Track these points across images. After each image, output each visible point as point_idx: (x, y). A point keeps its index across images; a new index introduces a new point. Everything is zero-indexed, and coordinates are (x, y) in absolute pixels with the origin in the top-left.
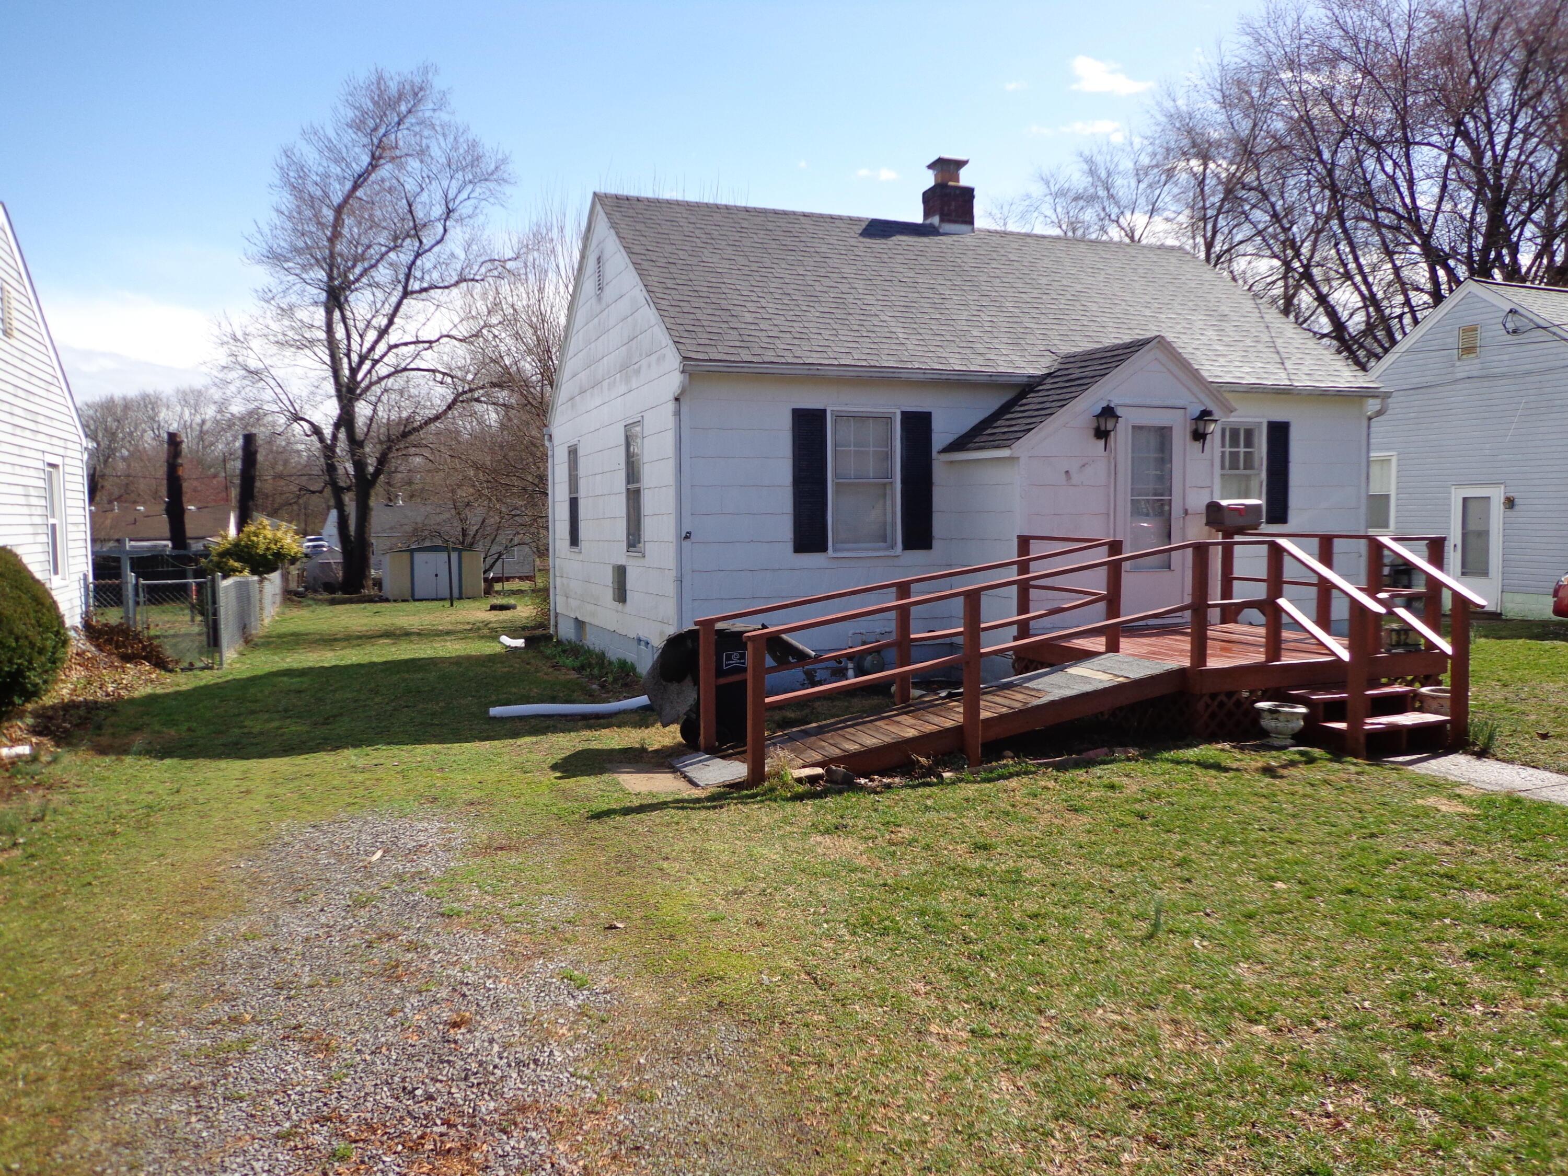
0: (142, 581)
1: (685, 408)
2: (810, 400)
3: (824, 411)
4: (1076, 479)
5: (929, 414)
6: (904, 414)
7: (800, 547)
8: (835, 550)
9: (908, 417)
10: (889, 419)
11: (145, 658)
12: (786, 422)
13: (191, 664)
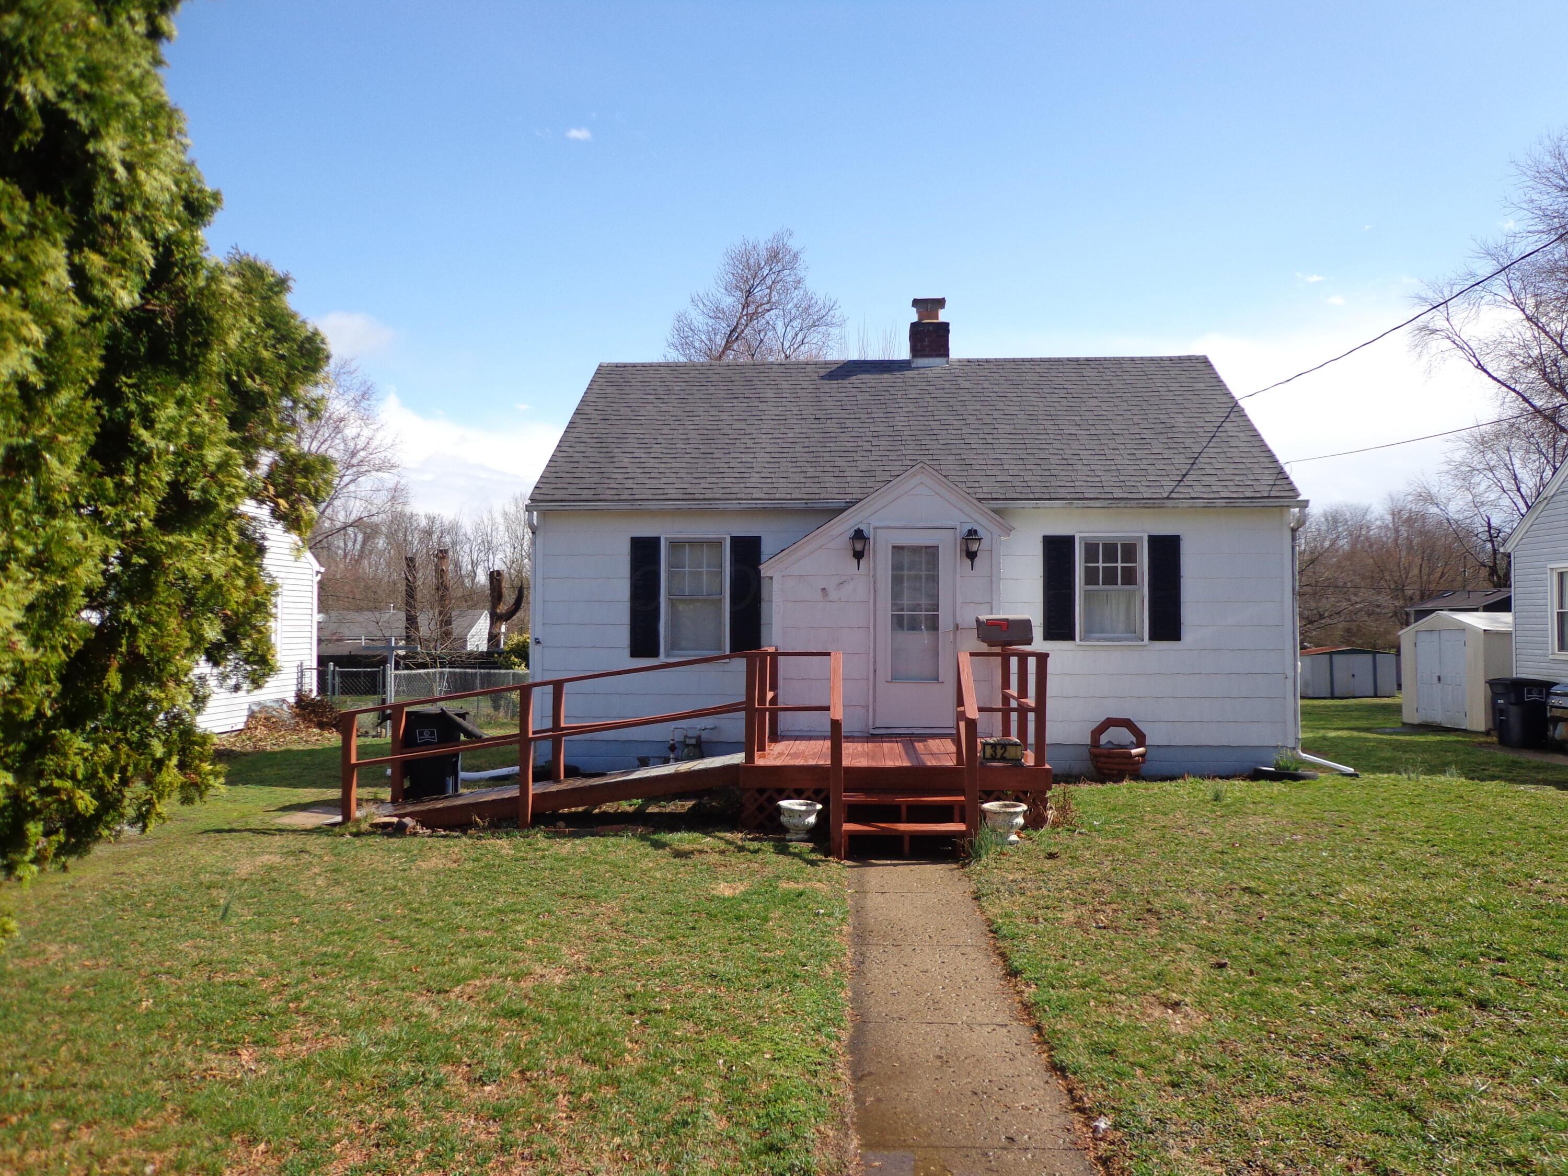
0: (337, 669)
1: (539, 540)
2: (646, 530)
3: (658, 539)
4: (833, 595)
5: (759, 538)
6: (733, 539)
7: (636, 652)
8: (667, 655)
9: (737, 542)
10: (719, 544)
11: (334, 726)
12: (625, 549)
13: (367, 732)
